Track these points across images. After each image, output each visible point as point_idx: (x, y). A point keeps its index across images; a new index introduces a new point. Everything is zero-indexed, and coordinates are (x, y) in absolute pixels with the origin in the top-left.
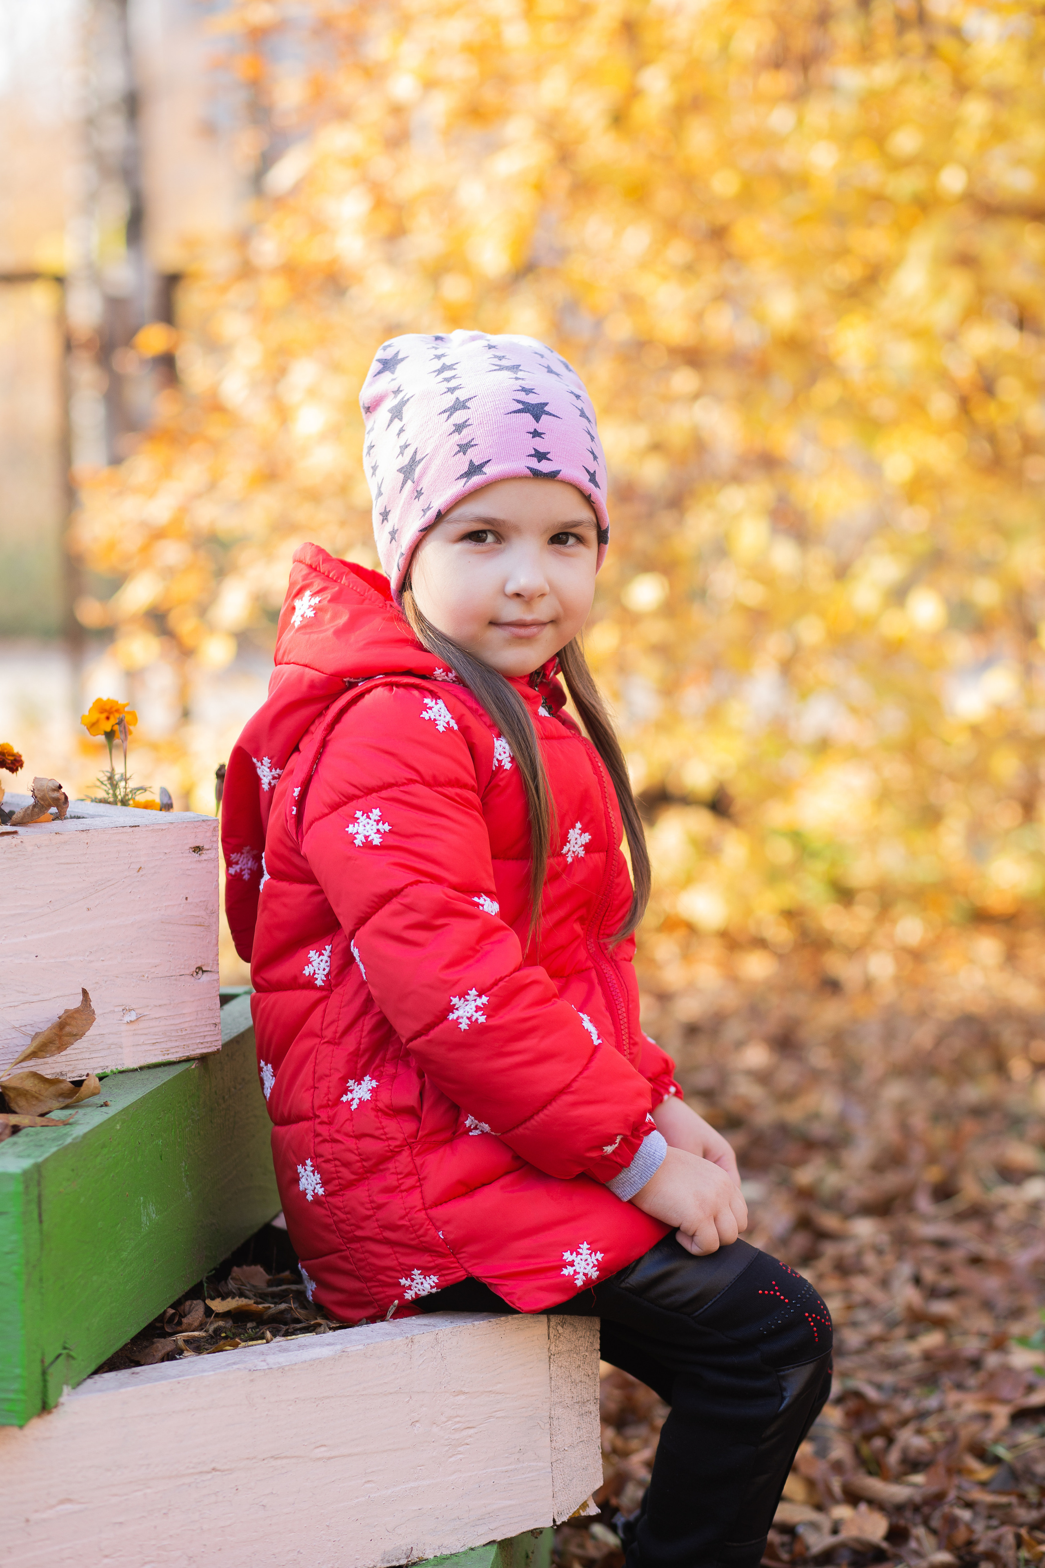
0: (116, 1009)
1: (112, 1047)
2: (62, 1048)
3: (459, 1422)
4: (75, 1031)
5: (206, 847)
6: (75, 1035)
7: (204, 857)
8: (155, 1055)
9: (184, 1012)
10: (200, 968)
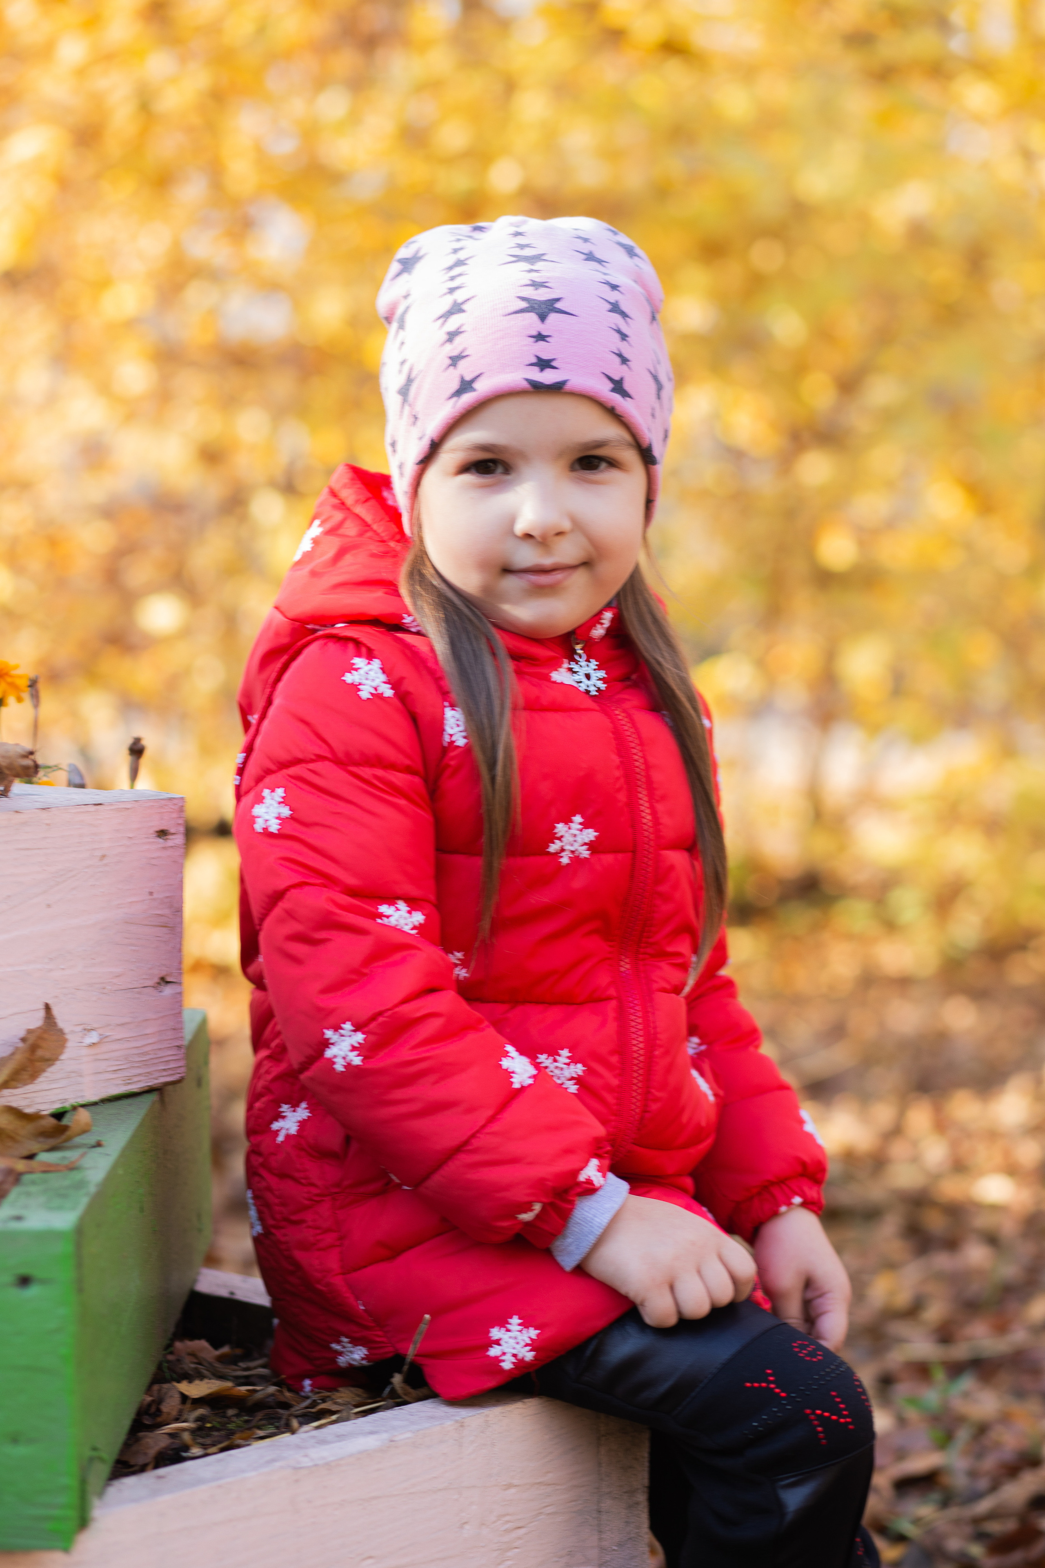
0: (79, 1028)
1: (73, 1075)
2: (34, 1076)
3: (508, 1522)
4: (47, 1055)
5: (172, 831)
6: (48, 1060)
7: (170, 843)
8: (117, 1085)
9: (148, 1031)
10: (162, 979)
